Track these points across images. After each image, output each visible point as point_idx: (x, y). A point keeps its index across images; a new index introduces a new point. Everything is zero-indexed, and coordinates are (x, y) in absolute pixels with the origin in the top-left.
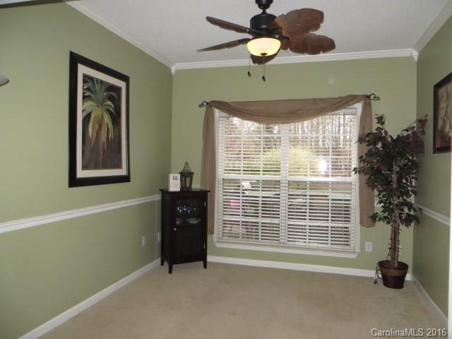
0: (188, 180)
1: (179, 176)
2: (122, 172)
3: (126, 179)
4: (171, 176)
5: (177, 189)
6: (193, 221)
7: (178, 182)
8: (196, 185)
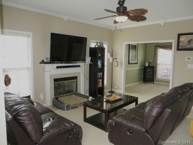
0: (150, 64)
1: (148, 63)
2: (136, 62)
3: (137, 63)
4: (146, 63)
5: (148, 66)
6: (151, 73)
7: (148, 64)
8: (152, 65)
